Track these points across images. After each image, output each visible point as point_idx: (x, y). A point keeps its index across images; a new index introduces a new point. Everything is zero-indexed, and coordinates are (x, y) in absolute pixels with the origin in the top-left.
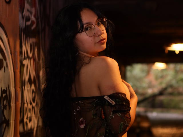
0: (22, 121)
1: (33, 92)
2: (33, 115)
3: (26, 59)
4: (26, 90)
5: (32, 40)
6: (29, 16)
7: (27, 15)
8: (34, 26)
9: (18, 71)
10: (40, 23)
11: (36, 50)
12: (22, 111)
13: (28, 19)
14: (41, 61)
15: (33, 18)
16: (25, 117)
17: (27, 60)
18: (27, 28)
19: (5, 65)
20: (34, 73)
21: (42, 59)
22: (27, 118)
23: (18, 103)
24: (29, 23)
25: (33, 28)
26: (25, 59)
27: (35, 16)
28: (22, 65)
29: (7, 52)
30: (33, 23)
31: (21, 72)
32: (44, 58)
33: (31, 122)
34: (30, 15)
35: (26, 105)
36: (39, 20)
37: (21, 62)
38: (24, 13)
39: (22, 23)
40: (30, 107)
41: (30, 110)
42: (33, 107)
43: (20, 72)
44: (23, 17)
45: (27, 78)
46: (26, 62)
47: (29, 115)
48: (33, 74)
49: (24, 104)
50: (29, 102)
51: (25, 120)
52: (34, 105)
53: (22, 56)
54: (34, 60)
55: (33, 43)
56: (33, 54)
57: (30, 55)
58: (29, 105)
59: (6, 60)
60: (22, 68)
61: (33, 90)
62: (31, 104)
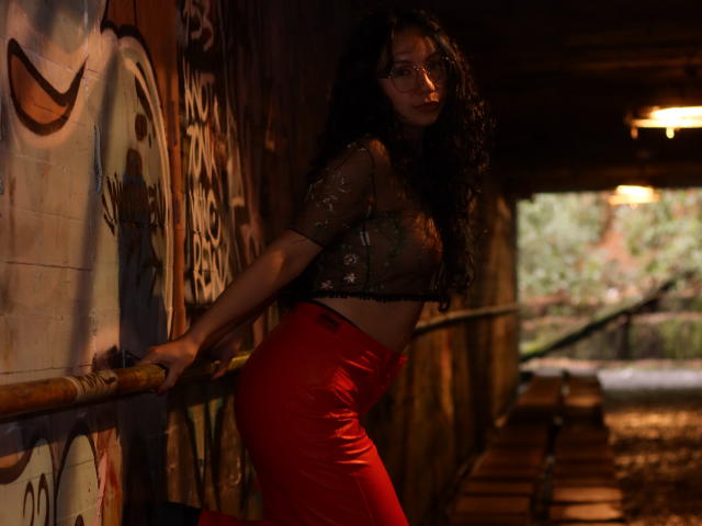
0: (189, 275)
1: (212, 209)
2: (214, 268)
3: (193, 124)
4: (196, 203)
5: (207, 78)
6: (196, 16)
7: (192, 15)
8: (210, 43)
9: (177, 149)
10: (223, 34)
11: (216, 104)
12: (189, 248)
13: (194, 25)
14: (229, 135)
15: (206, 23)
16: (196, 268)
17: (197, 126)
18: (195, 45)
19: (149, 130)
20: (213, 161)
21: (232, 130)
22: (200, 272)
23: (179, 227)
24: (197, 35)
25: (206, 47)
26: (191, 123)
27: (210, 18)
28: (186, 138)
29: (154, 102)
30: (206, 33)
31: (185, 155)
32: (235, 127)
33: (210, 285)
34: (199, 14)
35: (196, 238)
36: (221, 27)
37: (183, 130)
38: (186, 10)
39: (182, 34)
40: (206, 245)
41: (205, 252)
42: (213, 249)
43: (182, 153)
44: (184, 20)
45: (197, 172)
46: (193, 131)
47: (205, 267)
48: (211, 164)
49: (192, 233)
50: (203, 233)
51: (196, 275)
52: (216, 242)
53: (185, 116)
54: (213, 130)
55: (208, 84)
56: (210, 115)
57: (204, 116)
58: (204, 240)
59: (151, 118)
60: (185, 145)
61: (212, 205)
62: (208, 238)
